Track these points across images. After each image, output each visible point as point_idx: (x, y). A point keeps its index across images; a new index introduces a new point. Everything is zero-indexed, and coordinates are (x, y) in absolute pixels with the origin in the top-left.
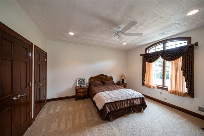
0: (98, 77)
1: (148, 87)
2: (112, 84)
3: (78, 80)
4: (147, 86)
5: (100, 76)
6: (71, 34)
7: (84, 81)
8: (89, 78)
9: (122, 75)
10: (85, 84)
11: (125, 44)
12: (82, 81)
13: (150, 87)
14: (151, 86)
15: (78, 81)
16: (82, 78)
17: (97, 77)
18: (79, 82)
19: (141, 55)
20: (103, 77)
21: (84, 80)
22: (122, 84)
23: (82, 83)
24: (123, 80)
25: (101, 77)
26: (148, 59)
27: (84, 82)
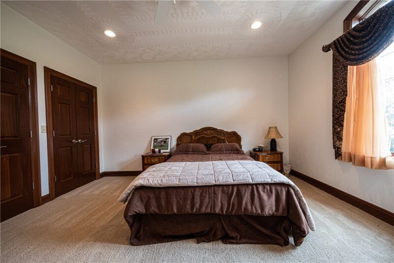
0: (200, 135)
1: (354, 164)
2: (231, 150)
3: (155, 139)
4: (350, 160)
5: (205, 132)
6: (110, 33)
7: (165, 141)
8: (179, 135)
9: (270, 128)
10: (167, 149)
11: (256, 25)
12: (162, 141)
13: (362, 162)
14: (368, 161)
15: (154, 142)
16: (161, 135)
17: (196, 133)
18: (156, 144)
19: (326, 49)
20: (212, 134)
21: (166, 139)
22: (269, 152)
23: (162, 146)
24: (273, 143)
25: (206, 135)
26: (352, 49)
27: (165, 144)
